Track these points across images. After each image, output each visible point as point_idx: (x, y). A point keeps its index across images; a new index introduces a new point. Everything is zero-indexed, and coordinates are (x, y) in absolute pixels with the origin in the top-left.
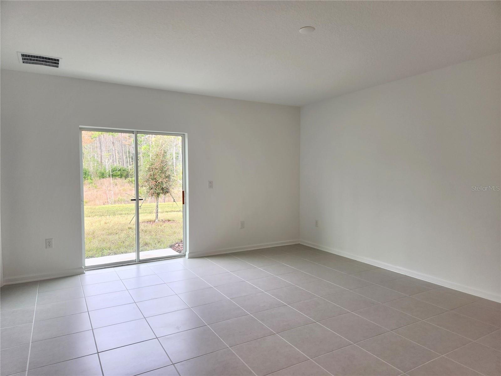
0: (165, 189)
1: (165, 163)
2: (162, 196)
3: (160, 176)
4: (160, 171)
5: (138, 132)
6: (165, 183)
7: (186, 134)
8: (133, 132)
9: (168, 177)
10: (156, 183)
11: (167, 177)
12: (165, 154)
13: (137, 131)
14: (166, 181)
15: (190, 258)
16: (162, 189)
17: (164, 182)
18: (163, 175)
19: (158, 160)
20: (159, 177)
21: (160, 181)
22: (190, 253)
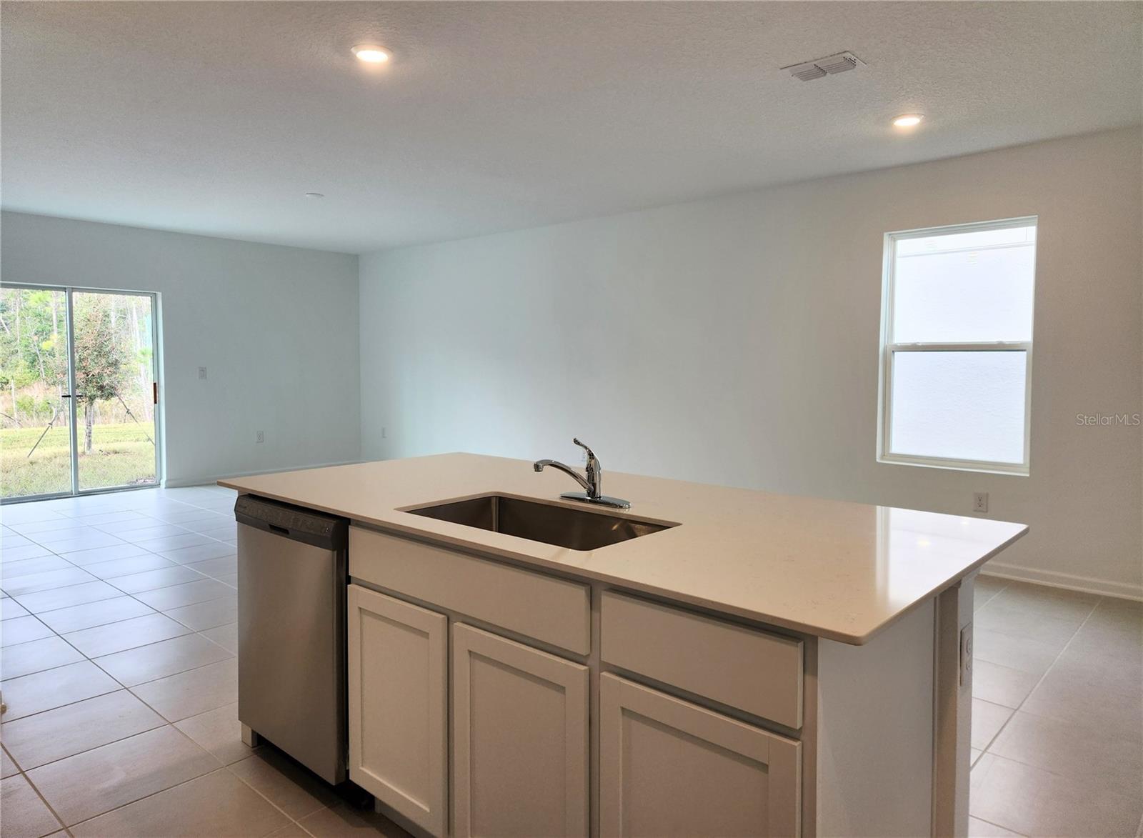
0: (107, 389)
1: (108, 337)
2: (98, 402)
3: (96, 363)
4: (96, 353)
5: (73, 290)
6: (109, 376)
7: (159, 295)
8: (64, 289)
9: (115, 364)
10: (88, 376)
11: (110, 365)
12: (107, 319)
13: (72, 288)
14: (108, 372)
15: (168, 487)
16: (101, 388)
17: (104, 375)
18: (104, 361)
19: (90, 331)
20: (92, 363)
21: (96, 372)
22: (167, 481)
